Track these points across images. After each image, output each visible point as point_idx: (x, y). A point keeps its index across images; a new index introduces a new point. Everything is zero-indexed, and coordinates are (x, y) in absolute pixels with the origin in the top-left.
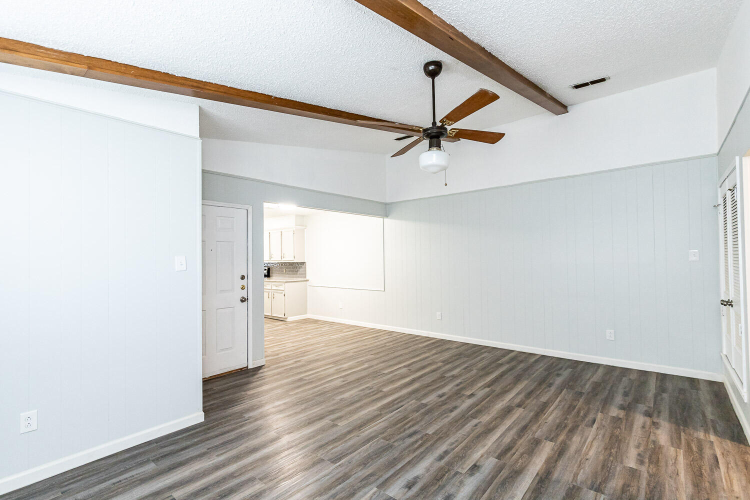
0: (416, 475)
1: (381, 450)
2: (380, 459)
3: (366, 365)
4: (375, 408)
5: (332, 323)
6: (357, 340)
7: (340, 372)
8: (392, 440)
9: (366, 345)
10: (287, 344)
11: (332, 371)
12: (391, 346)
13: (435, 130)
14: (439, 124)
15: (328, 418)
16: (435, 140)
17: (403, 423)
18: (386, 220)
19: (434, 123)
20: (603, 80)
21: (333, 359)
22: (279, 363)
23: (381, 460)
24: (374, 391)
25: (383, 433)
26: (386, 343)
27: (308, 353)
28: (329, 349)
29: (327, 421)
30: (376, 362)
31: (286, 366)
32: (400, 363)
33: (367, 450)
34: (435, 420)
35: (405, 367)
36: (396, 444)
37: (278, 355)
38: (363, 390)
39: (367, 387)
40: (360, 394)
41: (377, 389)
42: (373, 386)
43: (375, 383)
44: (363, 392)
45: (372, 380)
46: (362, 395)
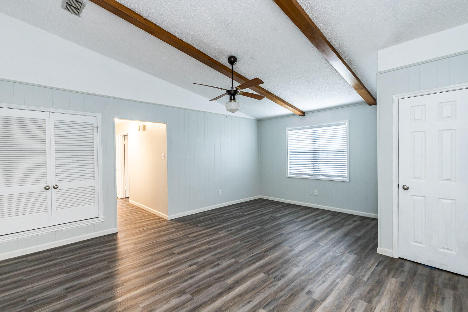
4: (269, 257)
19: (232, 88)
24: (272, 273)
25: (263, 243)
38: (283, 276)
39: (280, 281)
40: (284, 271)
41: (271, 276)
42: (274, 281)
43: (273, 286)
44: (282, 274)
45: (276, 293)
46: (282, 270)
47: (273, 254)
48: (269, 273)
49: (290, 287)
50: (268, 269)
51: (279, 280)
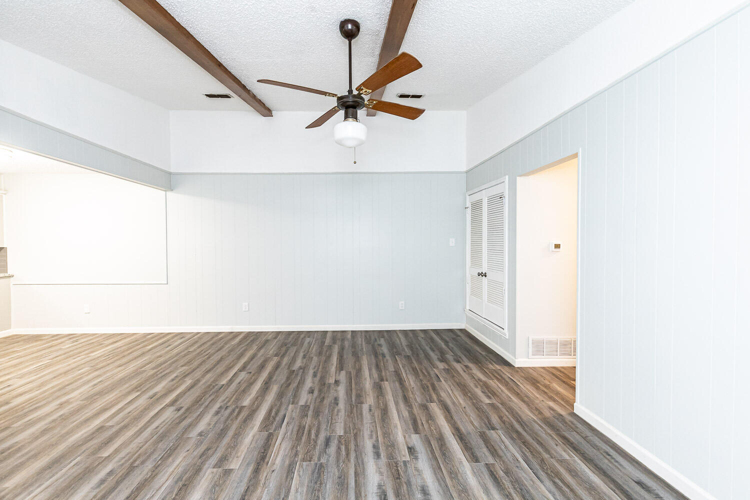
0: (377, 485)
1: (316, 475)
2: (326, 486)
3: (189, 382)
4: (256, 428)
5: (70, 336)
6: (139, 352)
7: (158, 399)
8: (315, 458)
9: (160, 356)
10: (9, 383)
11: (142, 401)
12: (198, 351)
13: (351, 99)
14: (355, 92)
15: (206, 466)
16: (351, 110)
17: (305, 434)
18: (169, 194)
19: (350, 91)
20: (419, 97)
21: (127, 385)
22: (26, 415)
23: (328, 486)
24: (234, 411)
25: (297, 454)
26: (187, 348)
27: (70, 387)
28: (105, 373)
29: (210, 470)
30: (198, 374)
31: (48, 415)
32: (229, 368)
33: (301, 484)
34: (332, 419)
35: (241, 370)
36: (322, 461)
37: (7, 403)
38: (217, 413)
39: (219, 407)
40: (220, 419)
41: (234, 406)
42: (226, 403)
43: (224, 400)
44: (220, 415)
45: (217, 397)
46: (223, 419)
47: (254, 437)
48: (239, 409)
49: (203, 406)
50: (243, 412)
51: (221, 408)
